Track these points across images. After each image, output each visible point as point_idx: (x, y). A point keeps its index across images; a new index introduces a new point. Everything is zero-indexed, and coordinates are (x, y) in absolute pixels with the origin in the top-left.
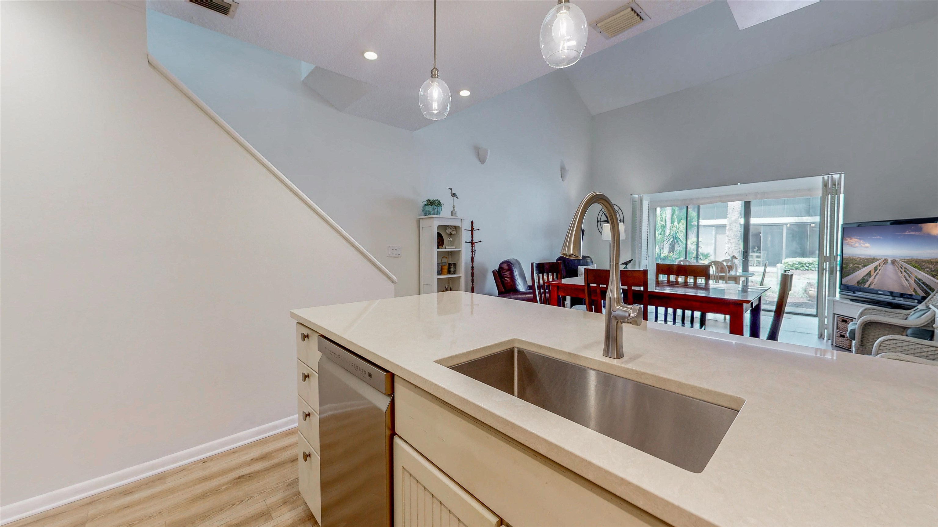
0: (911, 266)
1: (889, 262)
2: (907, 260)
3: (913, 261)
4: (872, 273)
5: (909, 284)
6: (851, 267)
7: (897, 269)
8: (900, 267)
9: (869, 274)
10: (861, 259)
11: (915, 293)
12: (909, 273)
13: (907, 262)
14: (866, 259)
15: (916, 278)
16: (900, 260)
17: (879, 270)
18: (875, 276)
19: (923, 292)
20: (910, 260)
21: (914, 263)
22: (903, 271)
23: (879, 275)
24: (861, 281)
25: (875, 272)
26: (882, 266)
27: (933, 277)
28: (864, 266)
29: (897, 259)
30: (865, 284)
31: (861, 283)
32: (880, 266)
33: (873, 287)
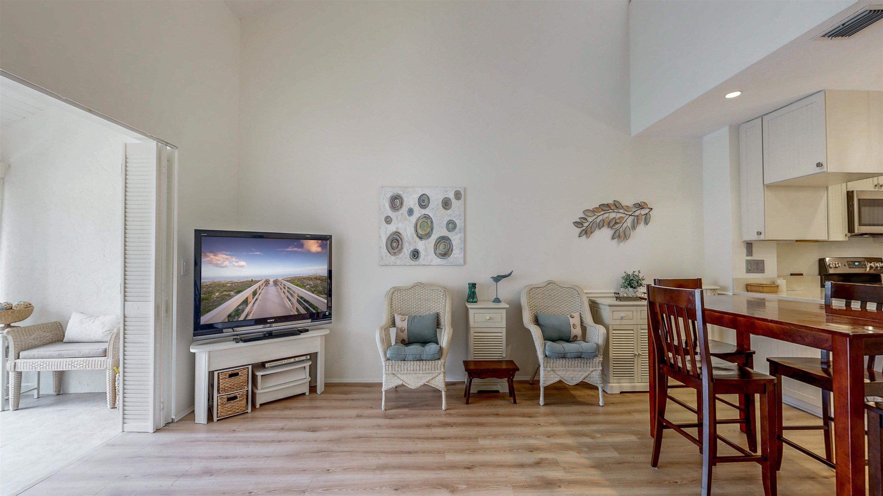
0: (294, 284)
1: (271, 283)
2: (290, 279)
3: (296, 279)
4: (249, 301)
5: (292, 304)
6: (216, 297)
7: (280, 290)
8: (282, 288)
9: (245, 302)
10: (232, 283)
11: (297, 312)
12: (292, 293)
13: (290, 281)
14: (240, 283)
15: (299, 296)
16: (283, 280)
17: (259, 294)
18: (254, 303)
19: (305, 310)
20: (293, 279)
21: (296, 281)
22: (286, 291)
23: (259, 299)
24: (233, 314)
25: (253, 298)
26: (262, 289)
27: (313, 292)
28: (239, 292)
29: (280, 279)
30: (239, 315)
31: (234, 315)
32: (260, 289)
33: (252, 317)
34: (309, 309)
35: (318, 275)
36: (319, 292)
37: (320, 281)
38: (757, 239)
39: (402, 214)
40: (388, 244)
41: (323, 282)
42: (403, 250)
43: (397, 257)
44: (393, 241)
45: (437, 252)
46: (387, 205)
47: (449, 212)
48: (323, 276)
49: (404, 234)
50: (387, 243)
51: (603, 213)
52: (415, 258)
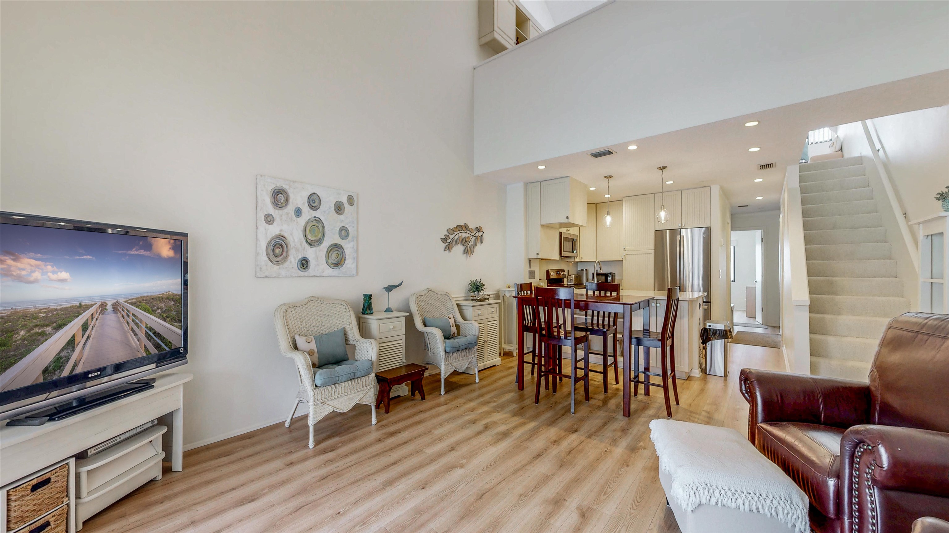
0: (140, 309)
1: (109, 308)
2: (135, 300)
3: (143, 300)
4: (77, 340)
5: (138, 341)
6: (21, 339)
7: (121, 319)
8: (125, 315)
9: (71, 344)
10: (48, 311)
11: (146, 352)
12: (138, 322)
13: (135, 304)
14: (61, 310)
15: (147, 328)
16: (125, 302)
17: (92, 328)
18: (85, 344)
19: (155, 348)
20: (139, 300)
21: (143, 304)
22: (130, 321)
23: (91, 338)
24: (51, 367)
25: (83, 336)
26: (97, 320)
27: (165, 320)
28: (59, 327)
29: (121, 301)
30: (62, 368)
31: (54, 369)
32: (92, 319)
33: (83, 368)
34: (160, 346)
35: (170, 293)
36: (171, 320)
37: (173, 303)
38: (536, 258)
39: (287, 214)
40: (269, 249)
41: (176, 303)
42: (289, 258)
43: (281, 266)
44: (275, 246)
45: (329, 261)
46: (268, 200)
47: (342, 217)
48: (176, 295)
49: (290, 239)
50: (267, 248)
51: (458, 232)
52: (304, 268)
